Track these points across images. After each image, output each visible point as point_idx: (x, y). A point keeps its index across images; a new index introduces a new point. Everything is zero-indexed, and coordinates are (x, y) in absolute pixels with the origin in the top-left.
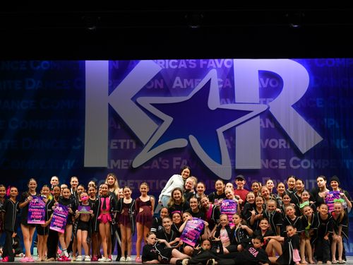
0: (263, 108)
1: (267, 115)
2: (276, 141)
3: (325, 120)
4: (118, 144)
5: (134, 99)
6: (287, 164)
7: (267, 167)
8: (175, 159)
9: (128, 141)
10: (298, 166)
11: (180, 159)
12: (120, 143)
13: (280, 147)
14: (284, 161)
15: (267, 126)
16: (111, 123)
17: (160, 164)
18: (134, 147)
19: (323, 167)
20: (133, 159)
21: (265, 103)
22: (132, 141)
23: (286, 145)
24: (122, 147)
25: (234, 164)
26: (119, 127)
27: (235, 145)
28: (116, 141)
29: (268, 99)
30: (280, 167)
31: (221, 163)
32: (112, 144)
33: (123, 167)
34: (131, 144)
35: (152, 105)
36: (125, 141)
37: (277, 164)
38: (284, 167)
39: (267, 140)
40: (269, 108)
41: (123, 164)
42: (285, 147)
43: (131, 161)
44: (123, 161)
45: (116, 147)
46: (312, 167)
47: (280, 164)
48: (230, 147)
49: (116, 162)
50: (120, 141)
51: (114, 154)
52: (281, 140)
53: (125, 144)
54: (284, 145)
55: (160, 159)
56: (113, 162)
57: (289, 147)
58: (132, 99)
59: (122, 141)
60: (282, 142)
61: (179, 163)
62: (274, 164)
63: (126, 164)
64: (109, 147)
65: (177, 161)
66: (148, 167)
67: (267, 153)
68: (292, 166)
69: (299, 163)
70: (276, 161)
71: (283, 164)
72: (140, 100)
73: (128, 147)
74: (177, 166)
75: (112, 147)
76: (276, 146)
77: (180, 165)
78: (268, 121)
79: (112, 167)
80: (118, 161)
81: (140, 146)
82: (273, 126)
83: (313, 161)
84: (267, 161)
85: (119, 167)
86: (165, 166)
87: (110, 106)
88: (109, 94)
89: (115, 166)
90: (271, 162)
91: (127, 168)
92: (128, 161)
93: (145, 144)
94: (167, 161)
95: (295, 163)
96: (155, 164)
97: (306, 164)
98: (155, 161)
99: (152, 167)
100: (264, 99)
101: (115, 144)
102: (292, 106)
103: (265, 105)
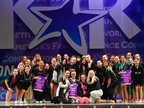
0: (105, 12)
1: (108, 17)
2: (113, 32)
3: (143, 19)
4: (20, 35)
5: (29, 8)
6: (120, 45)
7: (108, 47)
8: (54, 44)
9: (26, 33)
10: (126, 47)
11: (56, 43)
13: (116, 36)
14: (118, 43)
15: (108, 24)
16: (15, 22)
17: (45, 47)
18: (29, 36)
19: (141, 47)
20: (29, 44)
21: (106, 9)
22: (28, 33)
23: (119, 34)
24: (22, 37)
25: (88, 46)
26: (20, 25)
27: (89, 35)
28: (19, 33)
29: (108, 7)
30: (116, 47)
31: (81, 46)
32: (16, 35)
33: (23, 49)
34: (28, 35)
36: (24, 33)
37: (114, 45)
38: (118, 47)
39: (108, 32)
40: (109, 12)
41: (23, 47)
42: (118, 35)
43: (27, 45)
44: (23, 45)
45: (19, 37)
46: (135, 47)
47: (116, 45)
48: (86, 36)
50: (21, 33)
51: (18, 41)
52: (116, 31)
53: (24, 35)
54: (118, 34)
55: (45, 44)
56: (17, 45)
57: (121, 35)
59: (22, 34)
60: (117, 33)
62: (112, 45)
63: (25, 47)
64: (14, 36)
65: (55, 45)
66: (38, 48)
67: (108, 39)
68: (123, 47)
69: (127, 45)
70: (113, 44)
71: (118, 45)
72: (32, 9)
73: (26, 37)
74: (55, 47)
75: (16, 37)
76: (113, 35)
77: (57, 47)
78: (108, 20)
79: (16, 49)
80: (20, 45)
81: (33, 36)
82: (111, 23)
83: (135, 43)
84: (108, 44)
85: (21, 49)
86: (48, 48)
87: (14, 12)
89: (18, 48)
90: (110, 44)
91: (25, 49)
92: (25, 45)
93: (36, 35)
94: (49, 45)
95: (125, 45)
96: (42, 47)
97: (131, 45)
98: (42, 45)
99: (40, 49)
100: (106, 7)
101: (18, 35)
102: (123, 11)
103: (107, 11)
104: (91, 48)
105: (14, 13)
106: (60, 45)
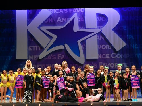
0: (99, 30)
1: (100, 34)
2: (105, 45)
3: (127, 35)
4: (32, 48)
5: (39, 27)
6: (110, 56)
7: (101, 58)
8: (58, 55)
9: (37, 47)
10: (115, 57)
11: (61, 54)
12: (33, 48)
13: (107, 48)
14: (109, 55)
15: (101, 39)
16: (28, 38)
17: (52, 57)
18: (40, 49)
19: (127, 57)
20: (39, 55)
21: (99, 28)
22: (38, 47)
23: (110, 47)
24: (34, 50)
25: (85, 56)
26: (33, 41)
27: (86, 48)
28: (31, 47)
29: (101, 27)
30: (107, 58)
31: (80, 56)
32: (29, 48)
33: (35, 59)
34: (38, 48)
35: (48, 30)
36: (35, 47)
37: (106, 56)
38: (109, 58)
39: (101, 45)
40: (101, 31)
41: (34, 58)
42: (109, 48)
43: (38, 56)
44: (35, 56)
45: (31, 50)
46: (122, 57)
48: (84, 49)
49: (31, 56)
50: (33, 47)
51: (31, 53)
52: (107, 45)
53: (35, 48)
54: (108, 47)
55: (52, 55)
56: (30, 56)
57: (111, 48)
58: (38, 27)
59: (34, 47)
60: (108, 46)
61: (60, 57)
62: (104, 56)
63: (36, 57)
64: (28, 49)
65: (59, 56)
66: (46, 59)
67: (101, 51)
68: (112, 57)
69: (115, 55)
70: (105, 55)
71: (108, 56)
72: (42, 28)
73: (37, 50)
74: (59, 58)
75: (29, 50)
76: (104, 48)
77: (61, 57)
78: (101, 36)
79: (29, 59)
80: (32, 56)
81: (42, 49)
82: (103, 39)
83: (122, 54)
84: (101, 55)
85: (33, 59)
86: (54, 58)
88: (28, 25)
89: (31, 58)
91: (36, 59)
92: (36, 56)
93: (44, 48)
94: (55, 56)
95: (114, 55)
96: (49, 57)
97: (119, 56)
98: (49, 56)
99: (48, 59)
100: (99, 27)
101: (31, 48)
102: (112, 29)
103: (99, 29)
104: (87, 58)
105: (28, 31)
106: (63, 56)
